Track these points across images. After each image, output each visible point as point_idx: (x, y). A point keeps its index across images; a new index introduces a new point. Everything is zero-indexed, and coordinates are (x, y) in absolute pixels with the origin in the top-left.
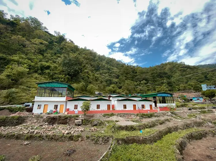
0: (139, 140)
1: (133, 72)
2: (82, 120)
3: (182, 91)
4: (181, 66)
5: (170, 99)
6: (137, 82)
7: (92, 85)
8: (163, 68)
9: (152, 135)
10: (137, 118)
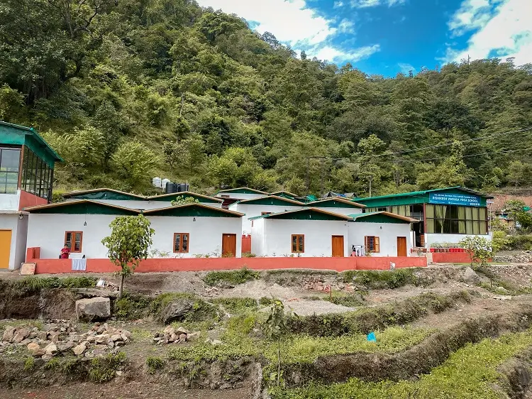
0: (367, 368)
1: (326, 95)
2: (112, 298)
3: (515, 189)
4: (524, 83)
5: (475, 218)
6: (339, 141)
7: (139, 145)
8: (452, 88)
9: (415, 347)
10: (345, 291)
